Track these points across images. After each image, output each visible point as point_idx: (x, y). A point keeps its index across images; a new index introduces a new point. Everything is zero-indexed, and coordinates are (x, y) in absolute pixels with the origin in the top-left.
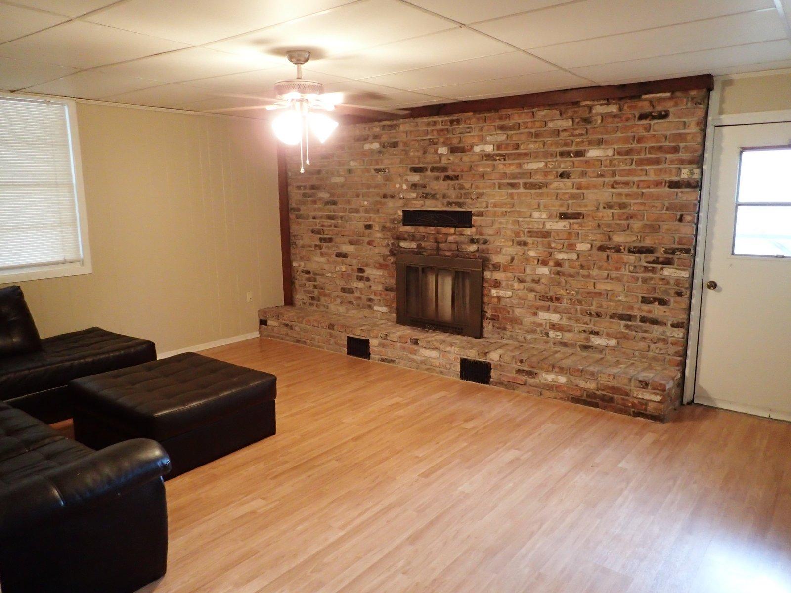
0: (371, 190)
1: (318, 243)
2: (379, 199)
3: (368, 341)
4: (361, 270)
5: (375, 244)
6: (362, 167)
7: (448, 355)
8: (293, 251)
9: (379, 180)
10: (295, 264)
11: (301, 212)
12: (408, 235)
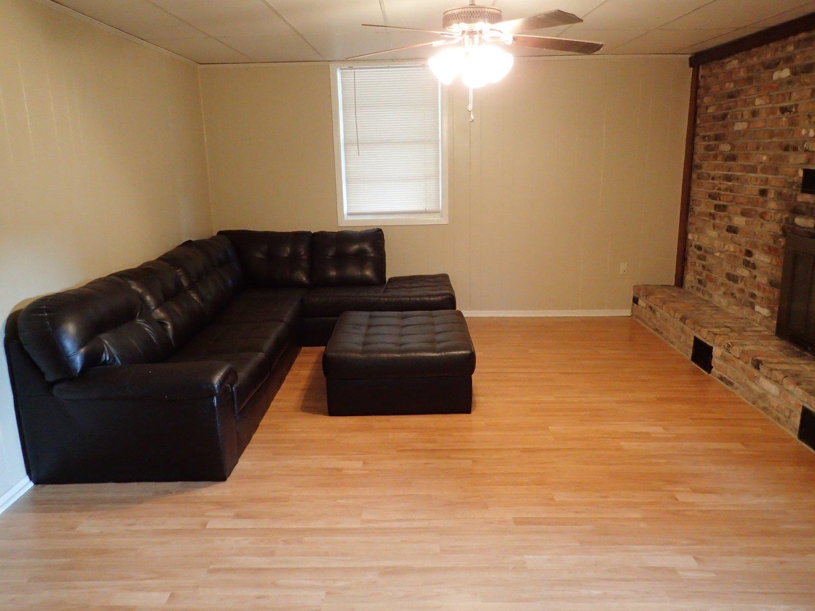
0: (775, 139)
1: (713, 211)
2: (780, 152)
3: (711, 348)
4: (749, 253)
5: (768, 217)
6: (767, 106)
7: (790, 397)
8: (690, 220)
9: (784, 124)
10: (690, 237)
11: (703, 171)
12: (807, 208)
